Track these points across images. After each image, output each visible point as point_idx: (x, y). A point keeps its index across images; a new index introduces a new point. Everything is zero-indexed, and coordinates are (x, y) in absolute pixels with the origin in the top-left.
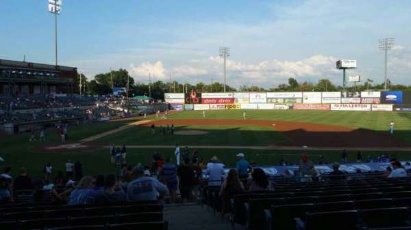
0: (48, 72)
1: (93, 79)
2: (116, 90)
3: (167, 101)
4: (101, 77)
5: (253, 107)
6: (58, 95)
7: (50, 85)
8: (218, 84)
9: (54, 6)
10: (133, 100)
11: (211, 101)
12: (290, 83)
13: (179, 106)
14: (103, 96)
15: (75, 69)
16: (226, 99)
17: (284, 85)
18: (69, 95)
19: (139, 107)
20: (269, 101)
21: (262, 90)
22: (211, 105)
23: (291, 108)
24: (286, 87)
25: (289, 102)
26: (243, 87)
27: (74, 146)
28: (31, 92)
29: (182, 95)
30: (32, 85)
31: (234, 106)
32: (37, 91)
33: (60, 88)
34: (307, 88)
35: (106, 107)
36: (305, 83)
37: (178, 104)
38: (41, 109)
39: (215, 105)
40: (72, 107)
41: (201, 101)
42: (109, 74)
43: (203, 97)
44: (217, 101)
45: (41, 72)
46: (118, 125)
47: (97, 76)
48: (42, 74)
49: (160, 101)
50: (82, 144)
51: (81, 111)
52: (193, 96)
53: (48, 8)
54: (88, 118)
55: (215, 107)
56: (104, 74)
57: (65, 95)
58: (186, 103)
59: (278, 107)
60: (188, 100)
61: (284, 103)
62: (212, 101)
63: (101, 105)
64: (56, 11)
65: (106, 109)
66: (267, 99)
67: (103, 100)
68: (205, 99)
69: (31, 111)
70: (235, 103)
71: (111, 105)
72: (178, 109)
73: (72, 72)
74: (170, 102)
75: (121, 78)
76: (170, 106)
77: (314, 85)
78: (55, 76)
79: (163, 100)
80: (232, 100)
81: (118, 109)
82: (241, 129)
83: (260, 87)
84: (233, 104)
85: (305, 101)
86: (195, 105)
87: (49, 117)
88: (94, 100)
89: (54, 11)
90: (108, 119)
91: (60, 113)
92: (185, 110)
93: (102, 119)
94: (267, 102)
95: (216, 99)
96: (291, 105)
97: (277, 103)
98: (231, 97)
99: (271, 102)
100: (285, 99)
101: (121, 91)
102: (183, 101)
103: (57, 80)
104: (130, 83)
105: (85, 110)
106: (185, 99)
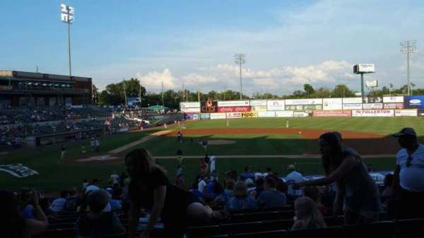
0: (63, 83)
1: (105, 89)
2: (130, 100)
3: (183, 110)
4: (112, 87)
5: (271, 115)
6: (74, 107)
7: (66, 96)
8: (230, 92)
9: (67, 15)
10: (149, 110)
11: (226, 109)
12: (305, 89)
13: (194, 115)
14: (119, 107)
15: (89, 80)
16: (242, 107)
17: (299, 92)
18: (85, 106)
19: (156, 117)
20: (288, 108)
21: (276, 98)
22: (228, 114)
23: (311, 115)
24: (301, 94)
25: (308, 109)
26: (256, 95)
27: (104, 158)
28: (47, 104)
29: (198, 104)
30: (47, 97)
31: (251, 115)
32: (52, 102)
33: (76, 99)
34: (324, 94)
35: (122, 117)
36: (321, 89)
37: (194, 113)
38: (60, 121)
39: (232, 114)
40: (89, 119)
41: (217, 110)
42: (121, 84)
43: (219, 105)
44: (234, 109)
45: (56, 83)
46: (139, 136)
47: (109, 86)
48: (57, 85)
49: (176, 111)
50: (112, 156)
51: (100, 122)
52: (209, 105)
53: (61, 17)
54: (107, 130)
55: (232, 115)
56: (115, 83)
57: (81, 106)
58: (202, 112)
59: (297, 114)
60: (204, 109)
61: (303, 111)
62: (228, 109)
63: (118, 115)
64: (69, 21)
65: (123, 120)
66: (286, 106)
67: (119, 111)
68: (222, 107)
69: (51, 123)
70: (253, 112)
71: (128, 116)
72: (194, 119)
73: (87, 83)
74: (186, 111)
75: (133, 88)
76: (185, 116)
77: (330, 91)
78: (71, 87)
79: (179, 110)
80: (249, 108)
81: (135, 119)
82: (269, 138)
83: (273, 94)
84: (250, 113)
85: (325, 108)
86: (212, 114)
87: (69, 129)
88: (110, 111)
89: (67, 20)
90: (127, 129)
91: (78, 124)
92: (201, 119)
93: (121, 130)
94: (285, 110)
95: (231, 107)
96: (311, 112)
97: (295, 110)
98: (248, 105)
99: (290, 109)
100: (304, 106)
101: (136, 101)
102: (199, 110)
103: (73, 91)
104: (142, 93)
105: (104, 121)
106: (201, 107)
